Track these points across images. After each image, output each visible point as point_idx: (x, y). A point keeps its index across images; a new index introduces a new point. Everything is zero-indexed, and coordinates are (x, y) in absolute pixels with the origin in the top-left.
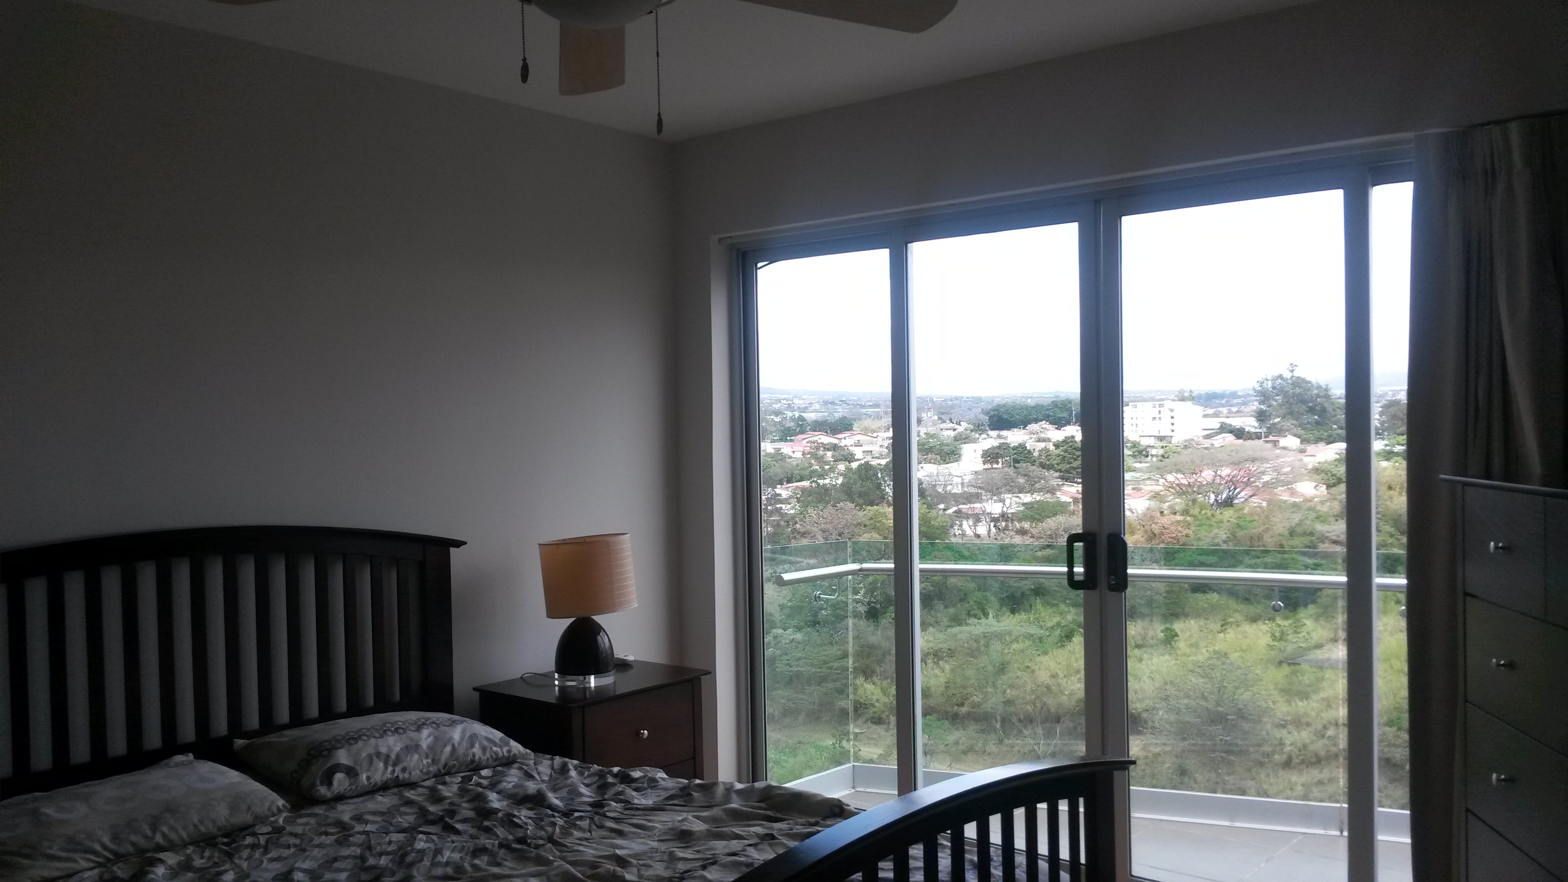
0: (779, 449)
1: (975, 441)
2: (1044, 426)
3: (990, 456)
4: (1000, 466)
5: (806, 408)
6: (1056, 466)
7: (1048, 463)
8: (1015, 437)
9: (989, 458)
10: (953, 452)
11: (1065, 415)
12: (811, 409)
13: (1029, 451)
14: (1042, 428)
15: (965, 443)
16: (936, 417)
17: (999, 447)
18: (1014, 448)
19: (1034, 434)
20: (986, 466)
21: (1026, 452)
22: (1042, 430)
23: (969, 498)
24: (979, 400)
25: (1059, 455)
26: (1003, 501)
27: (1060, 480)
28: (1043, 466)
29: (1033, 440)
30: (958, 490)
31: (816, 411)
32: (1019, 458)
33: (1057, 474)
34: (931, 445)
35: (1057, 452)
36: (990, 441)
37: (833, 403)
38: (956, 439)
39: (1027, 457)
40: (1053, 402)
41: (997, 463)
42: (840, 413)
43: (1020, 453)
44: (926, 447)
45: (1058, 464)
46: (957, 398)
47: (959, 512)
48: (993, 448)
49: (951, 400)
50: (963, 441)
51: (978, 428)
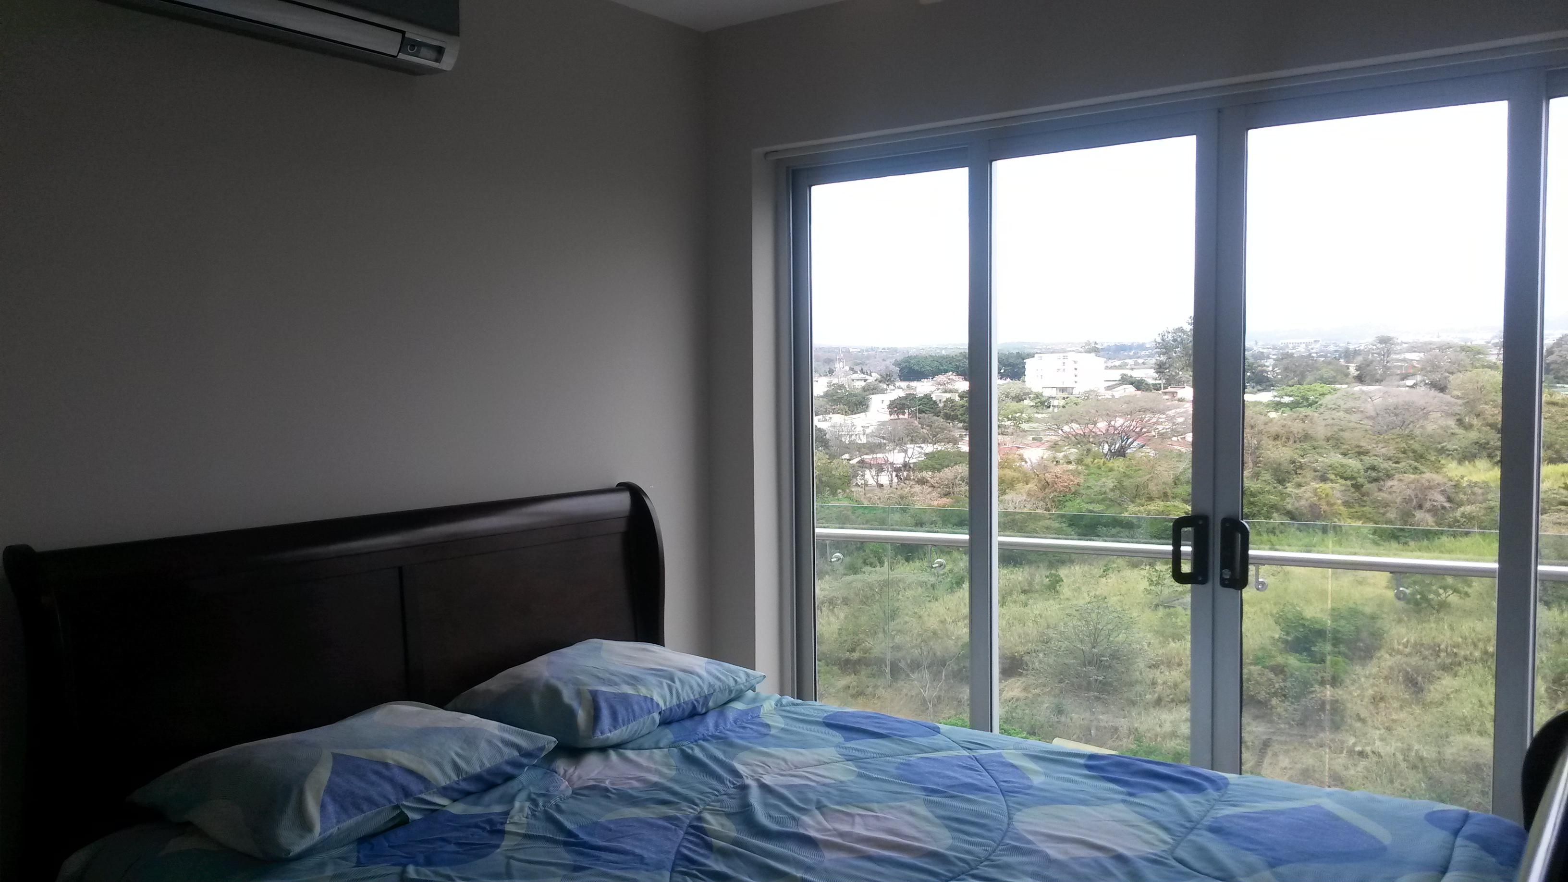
1: (883, 391)
2: (951, 377)
3: (897, 407)
4: (906, 416)
6: (960, 416)
7: (952, 414)
8: (922, 388)
9: (896, 409)
10: (861, 403)
13: (935, 402)
14: (949, 379)
15: (873, 394)
16: (847, 368)
17: (906, 398)
18: (921, 399)
19: (941, 385)
20: (892, 417)
21: (932, 403)
22: (949, 381)
23: (873, 448)
24: (895, 350)
25: (962, 406)
26: (906, 451)
27: (963, 430)
28: (947, 417)
29: (940, 391)
30: (864, 440)
32: (925, 409)
33: (960, 425)
34: (839, 396)
35: (962, 402)
36: (898, 391)
38: (864, 389)
39: (932, 408)
41: (904, 414)
43: (925, 404)
44: (835, 398)
45: (962, 415)
46: (872, 349)
47: (862, 462)
48: (900, 399)
49: (867, 351)
50: (871, 392)
51: (887, 379)
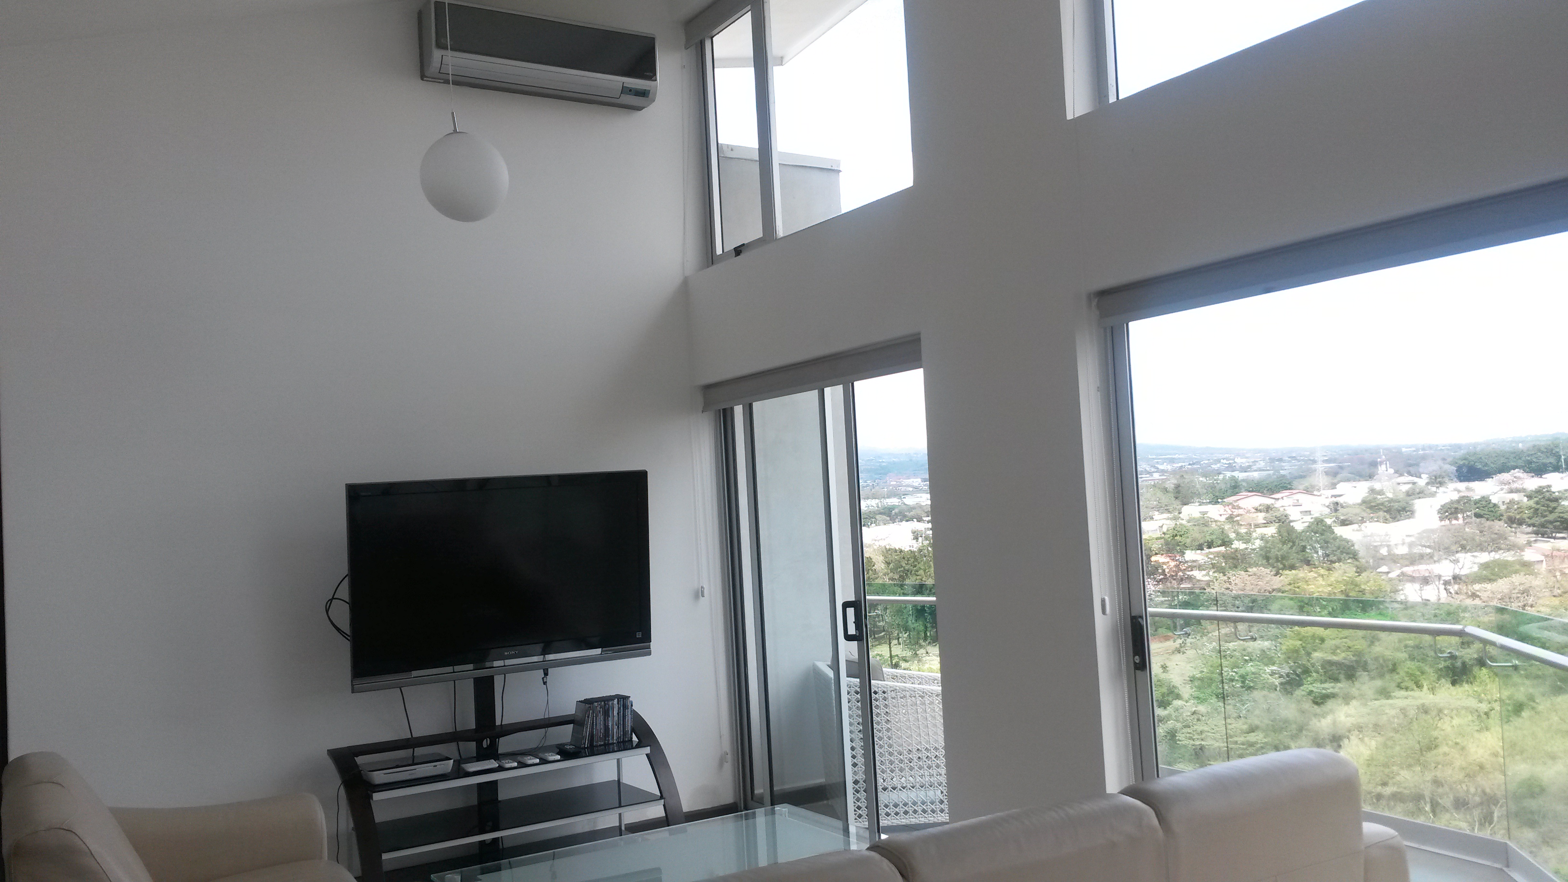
0: (1206, 513)
1: (1433, 495)
2: (1517, 475)
3: (1449, 511)
4: (1461, 521)
5: (1249, 467)
6: (1527, 520)
7: (1518, 517)
8: (1480, 489)
9: (1447, 514)
10: (1404, 509)
11: (1552, 460)
12: (1255, 468)
13: (1495, 505)
14: (1515, 477)
15: (1420, 498)
16: (1391, 471)
17: (1458, 501)
18: (1476, 502)
19: (1505, 484)
20: (1443, 523)
21: (1491, 505)
22: (1515, 479)
23: (1413, 559)
24: (1459, 447)
25: (1530, 508)
26: (1456, 561)
27: (1534, 535)
28: (1511, 521)
29: (1504, 491)
30: (1402, 550)
31: (1260, 470)
32: (1482, 513)
33: (1530, 529)
34: (1378, 502)
35: (1531, 503)
36: (1452, 491)
37: (1280, 460)
38: (1408, 494)
39: (1492, 511)
40: (1534, 446)
41: (1457, 519)
42: (1287, 470)
43: (1483, 507)
44: (1373, 504)
45: (1529, 518)
46: (1430, 447)
47: (1403, 574)
48: (1452, 502)
49: (1423, 449)
50: (1417, 496)
51: (1438, 480)
